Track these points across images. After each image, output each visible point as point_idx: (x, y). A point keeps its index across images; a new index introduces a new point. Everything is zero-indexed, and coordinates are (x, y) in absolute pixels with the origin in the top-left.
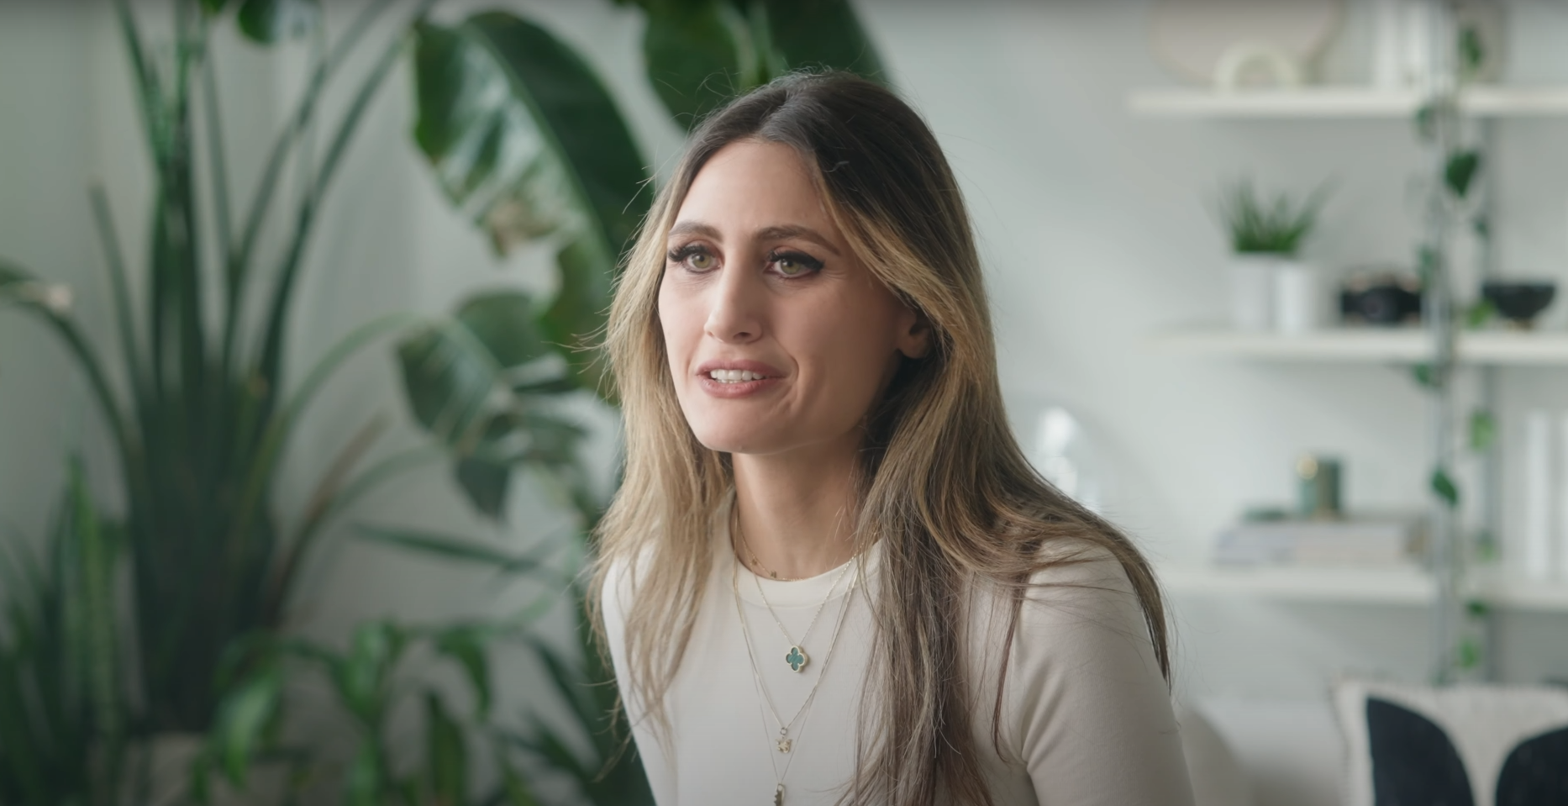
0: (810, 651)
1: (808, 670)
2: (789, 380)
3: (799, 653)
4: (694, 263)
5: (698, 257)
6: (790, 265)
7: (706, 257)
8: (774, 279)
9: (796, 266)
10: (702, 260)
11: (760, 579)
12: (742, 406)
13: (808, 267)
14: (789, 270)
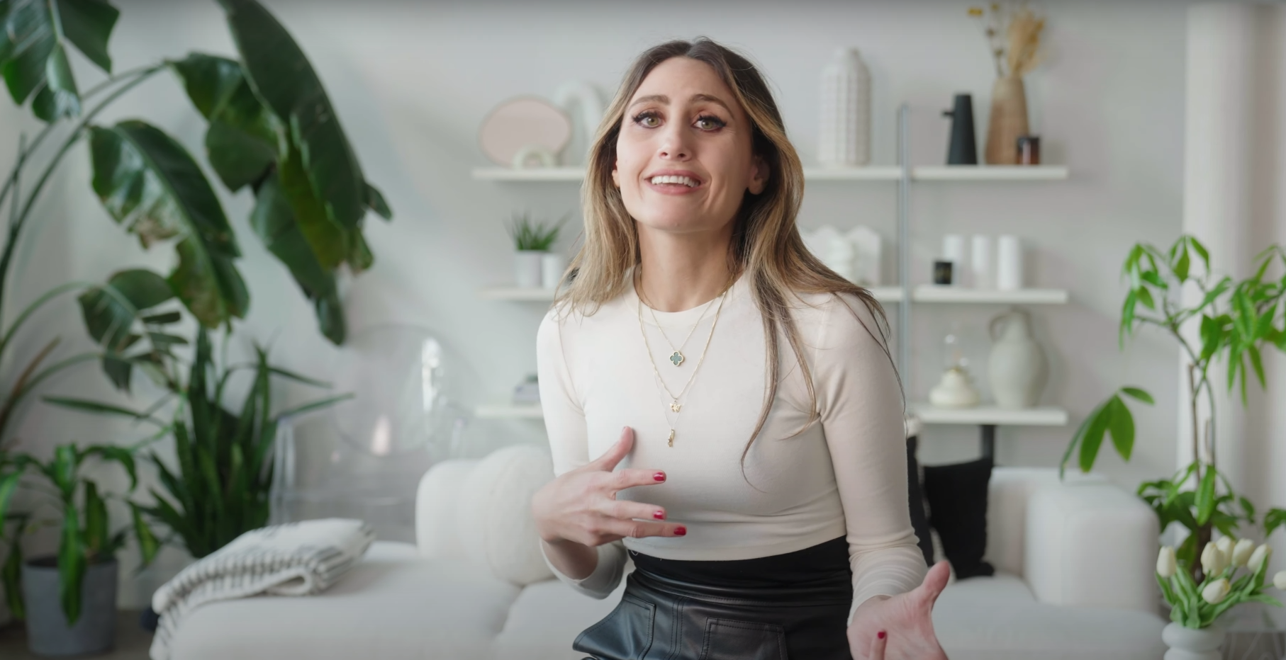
0: (686, 354)
1: (683, 364)
2: (707, 184)
3: (679, 355)
4: (648, 122)
5: (650, 120)
6: (707, 124)
7: (655, 119)
8: (698, 131)
9: (710, 125)
10: (653, 121)
11: (654, 311)
12: (680, 200)
13: (715, 124)
14: (706, 127)
